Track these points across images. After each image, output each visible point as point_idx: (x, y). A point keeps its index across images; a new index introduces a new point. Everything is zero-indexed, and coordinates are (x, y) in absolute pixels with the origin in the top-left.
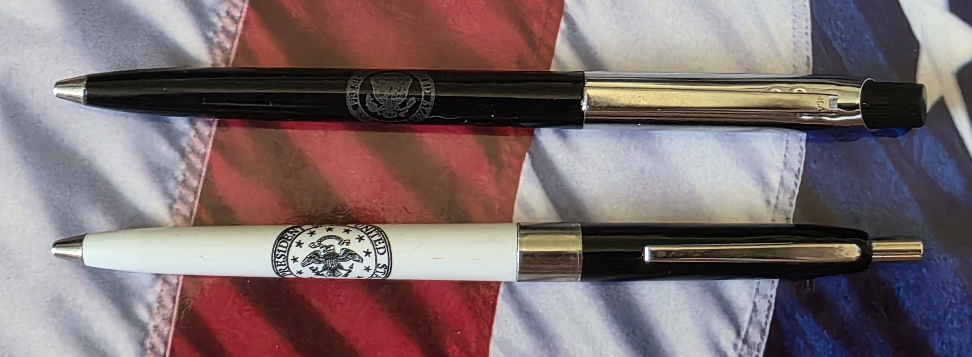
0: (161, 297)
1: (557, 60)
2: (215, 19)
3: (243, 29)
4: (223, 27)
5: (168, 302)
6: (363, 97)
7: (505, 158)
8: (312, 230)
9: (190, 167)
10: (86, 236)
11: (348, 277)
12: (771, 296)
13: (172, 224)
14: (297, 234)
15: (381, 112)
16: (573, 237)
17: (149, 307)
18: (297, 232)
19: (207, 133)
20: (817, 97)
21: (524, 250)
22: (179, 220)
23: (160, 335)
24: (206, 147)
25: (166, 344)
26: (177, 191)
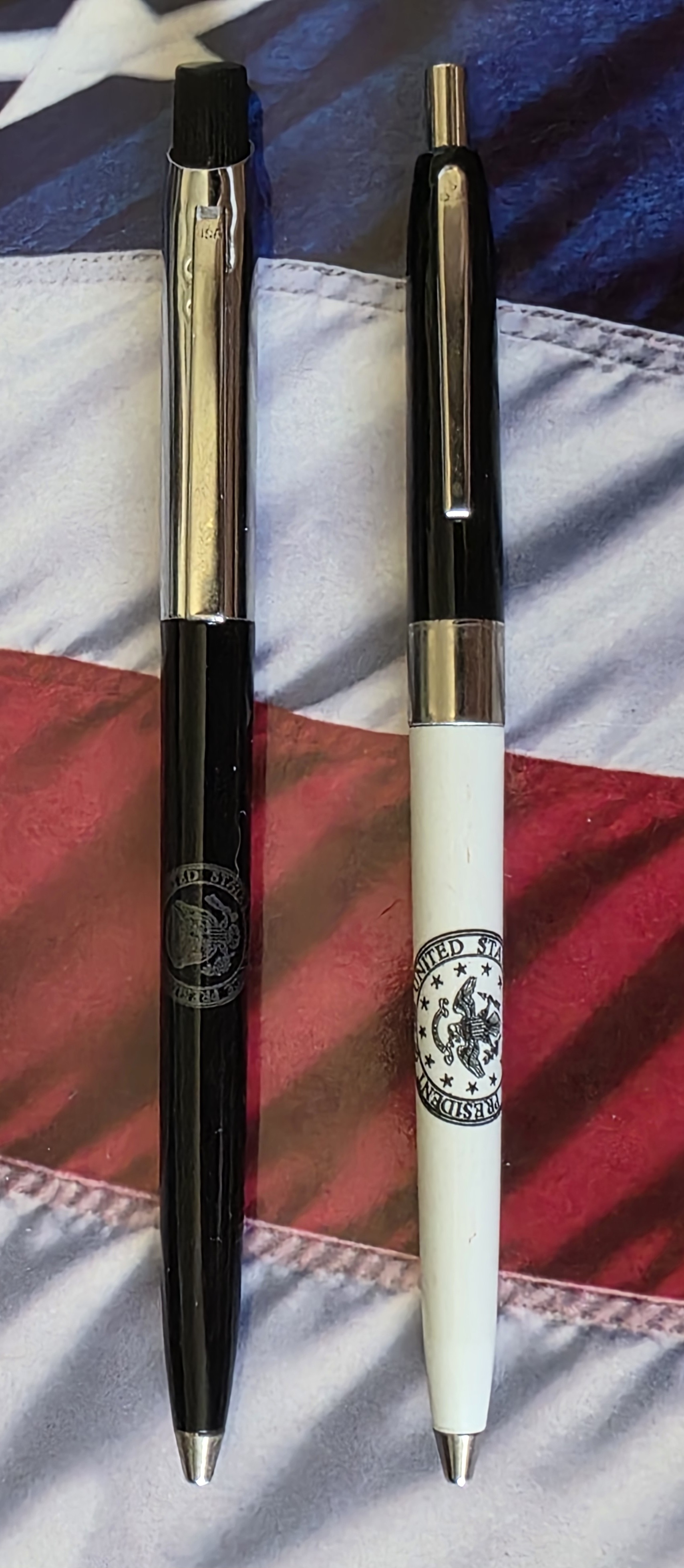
0: (535, 1307)
1: (143, 665)
2: (81, 1225)
3: (98, 1179)
4: (95, 1211)
5: (543, 1295)
6: (205, 981)
7: (303, 748)
8: (424, 1060)
10: (436, 1429)
11: (500, 1001)
12: (524, 311)
13: (416, 1289)
14: (430, 1084)
15: (230, 951)
16: (431, 634)
17: (553, 1325)
18: (427, 1086)
19: (268, 1236)
20: (198, 238)
21: (453, 714)
22: (410, 1278)
23: (597, 1306)
24: (291, 1236)
25: (612, 1297)
26: (363, 1283)
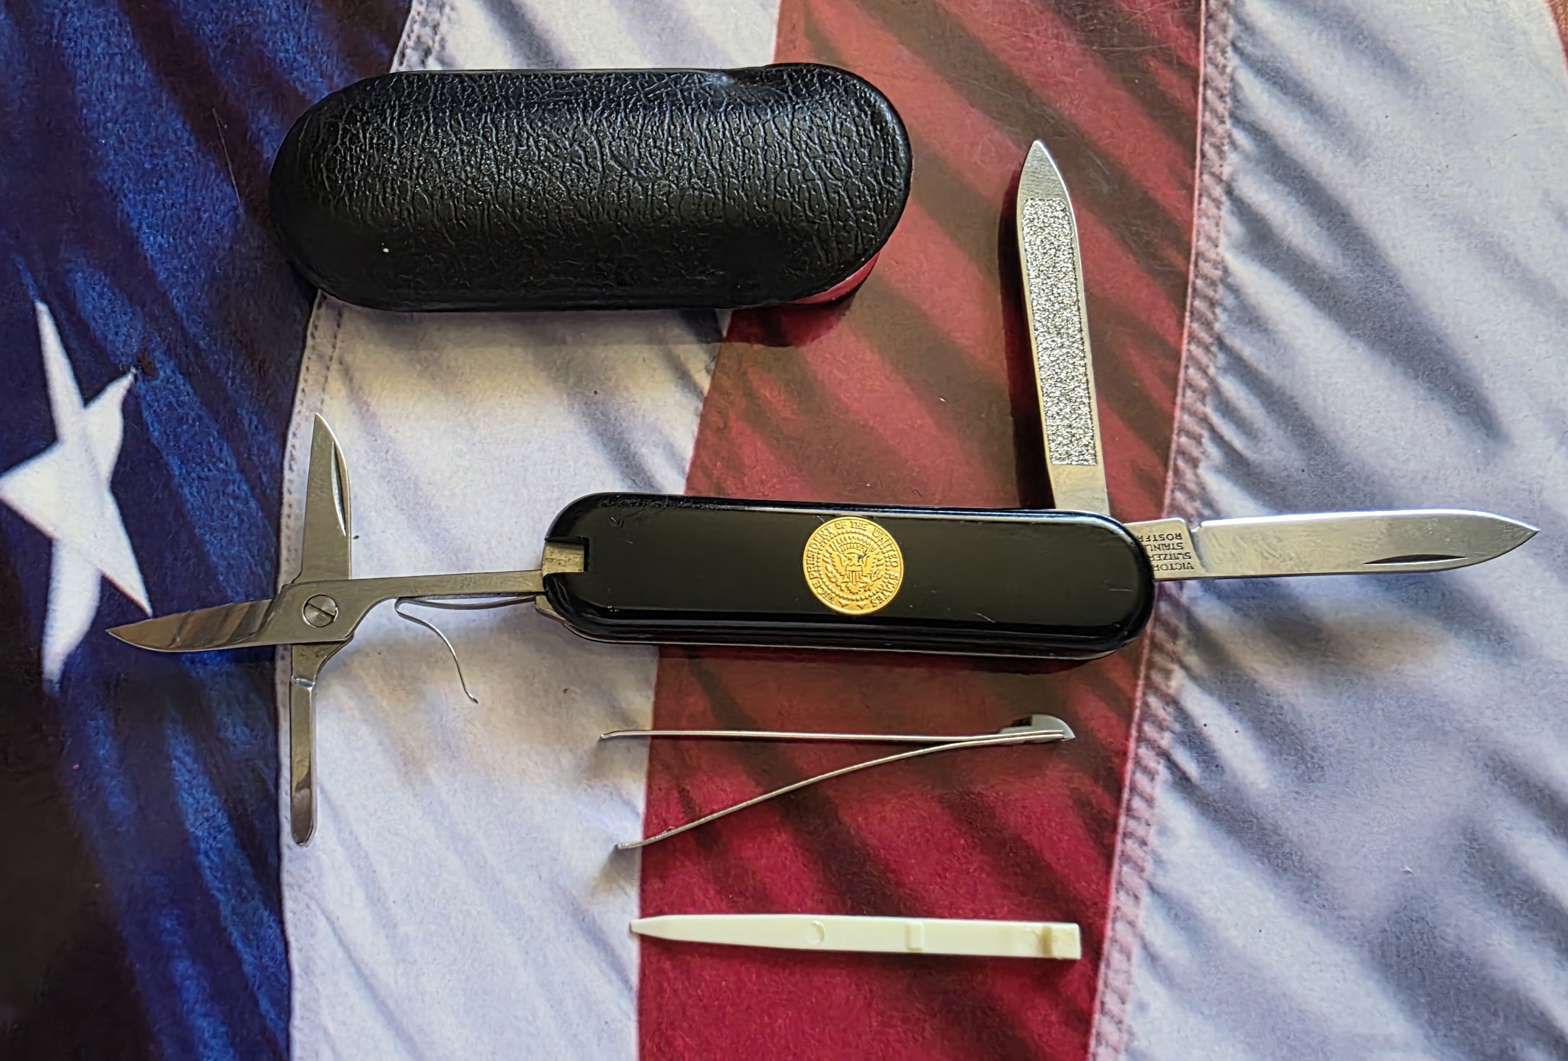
13: (1221, 250)
19: (1191, 371)
22: (1212, 255)
23: (1214, 112)
24: (1188, 350)
25: (1205, 101)
26: (1221, 293)
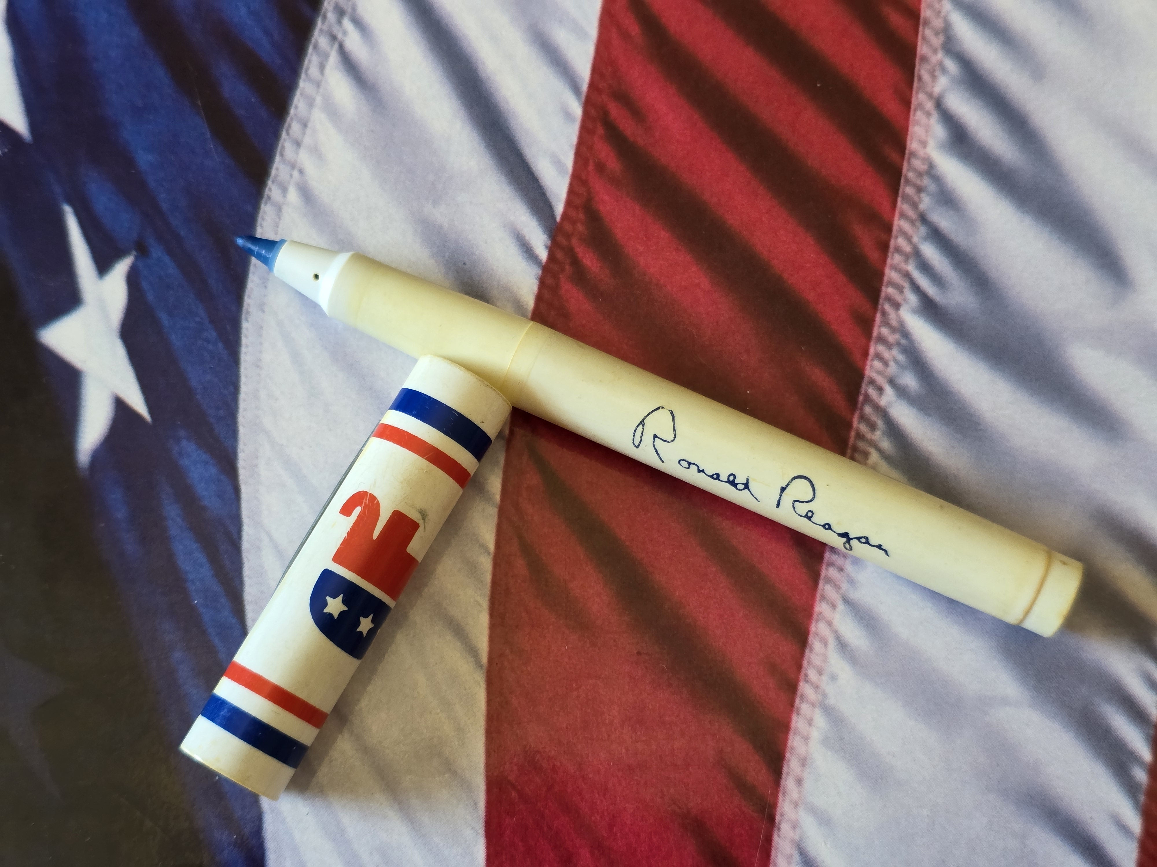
0: (934, 81)
3: (869, 347)
4: (891, 349)
9: (915, 205)
24: (899, 225)
25: (923, 37)
